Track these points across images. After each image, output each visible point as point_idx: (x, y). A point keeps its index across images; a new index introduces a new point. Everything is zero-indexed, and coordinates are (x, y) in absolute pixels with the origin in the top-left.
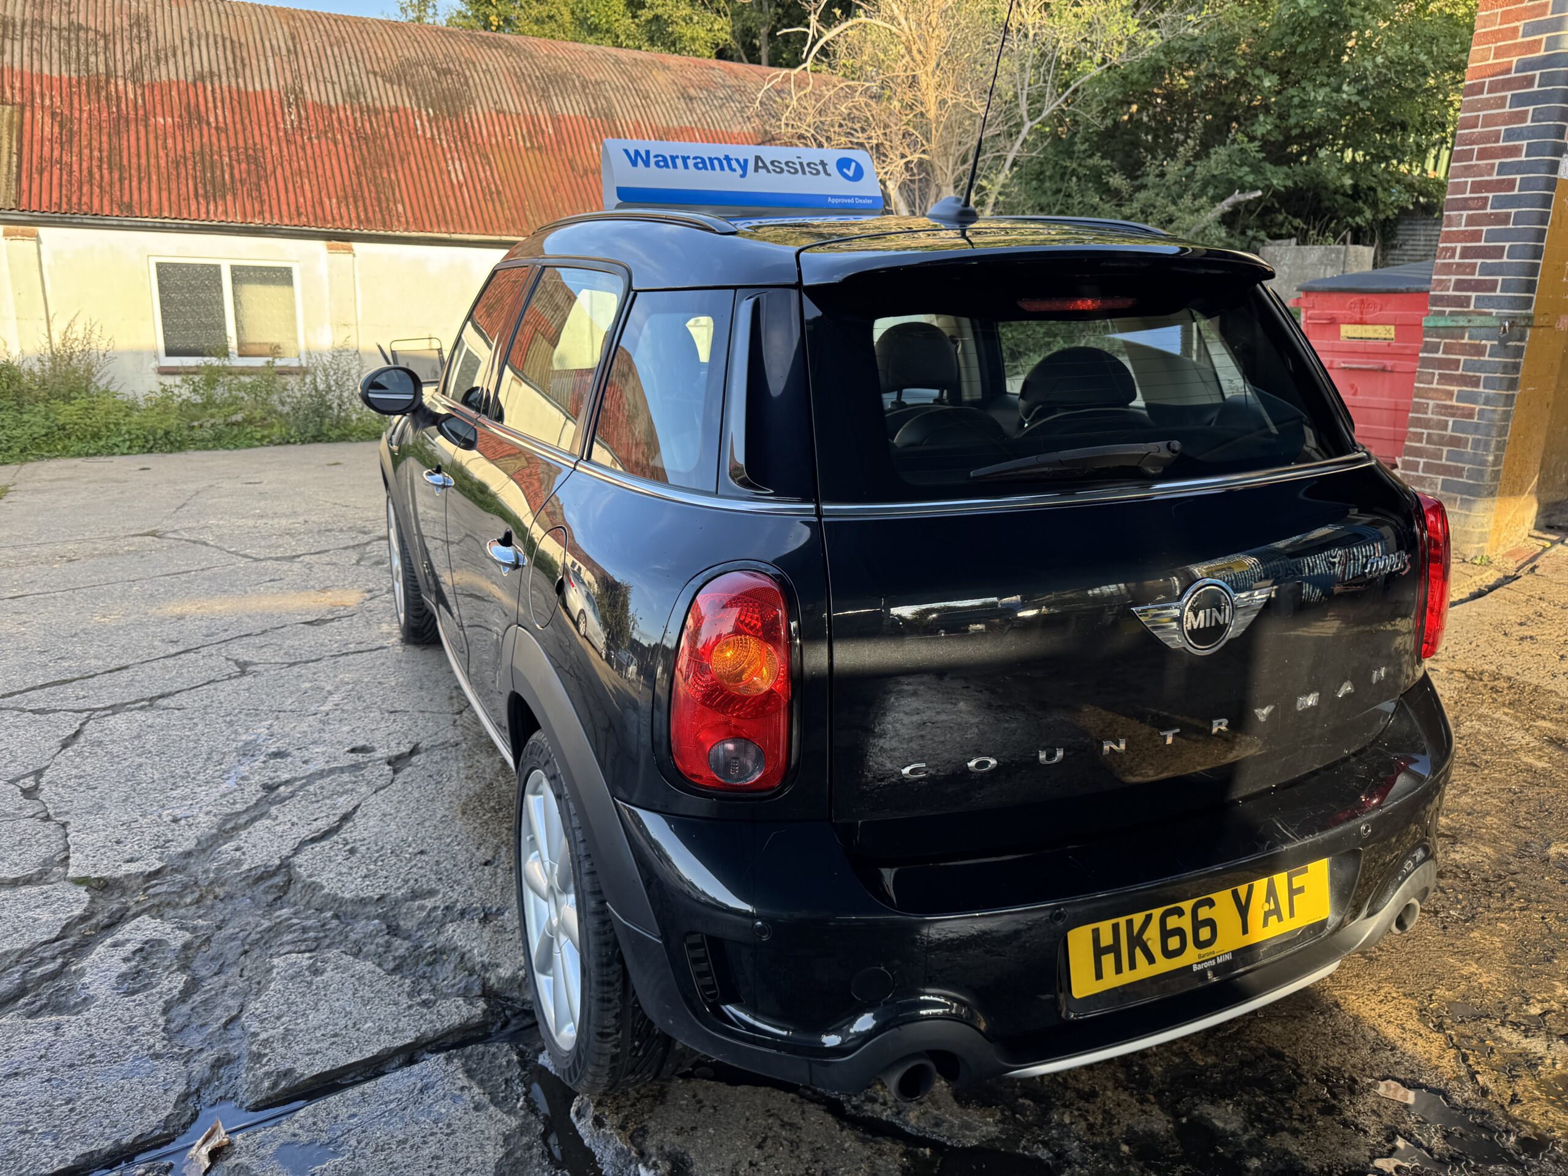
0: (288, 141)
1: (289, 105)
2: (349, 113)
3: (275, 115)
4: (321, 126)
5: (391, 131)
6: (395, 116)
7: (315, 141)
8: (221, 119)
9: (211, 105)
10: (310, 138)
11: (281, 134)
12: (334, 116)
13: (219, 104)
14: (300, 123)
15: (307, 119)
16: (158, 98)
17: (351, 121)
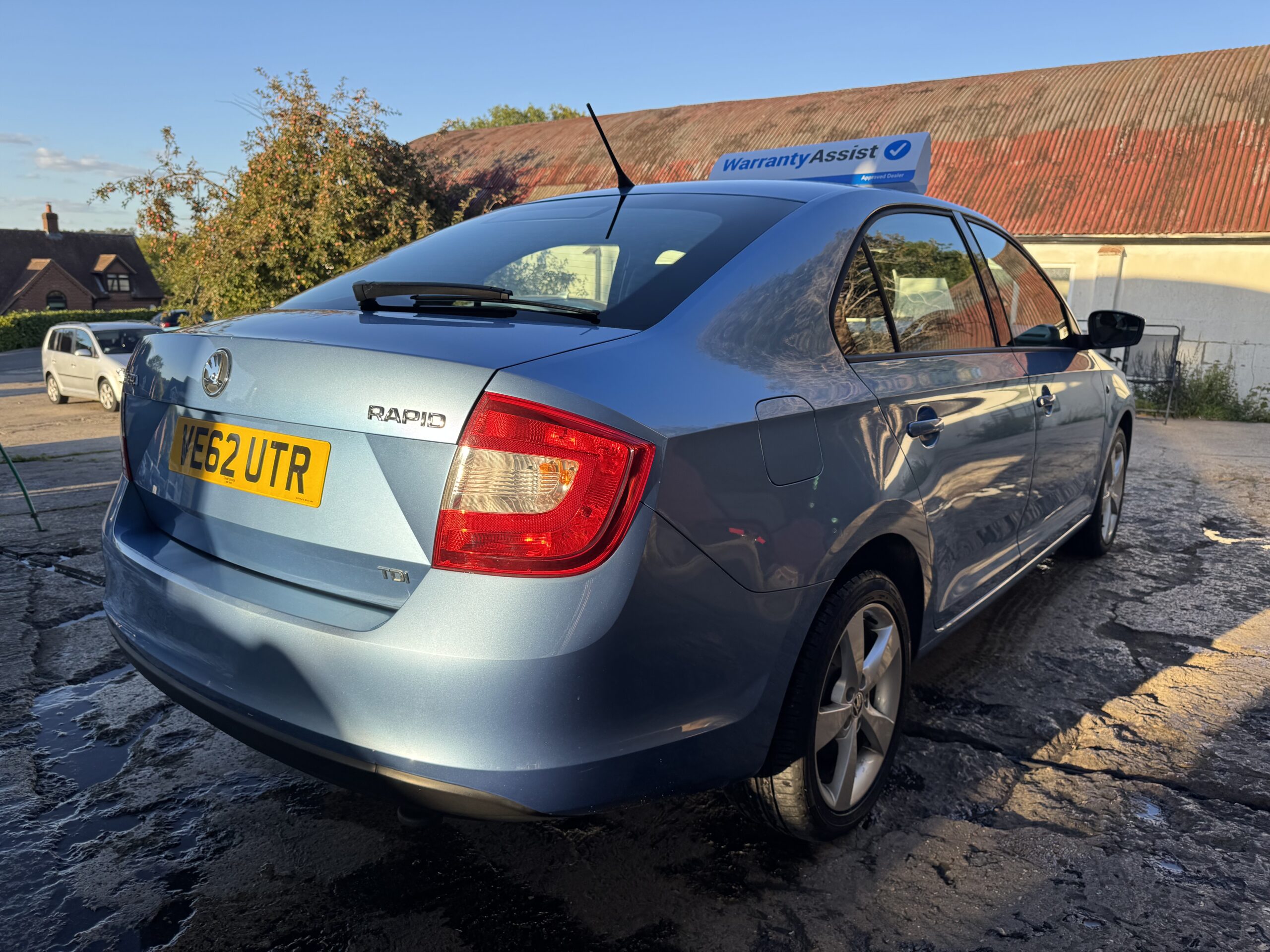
0: (1107, 166)
1: (1122, 137)
2: (1174, 135)
3: (1106, 147)
4: (1143, 149)
5: (1210, 145)
6: (1221, 130)
7: (1131, 163)
8: (1061, 156)
9: (1058, 146)
10: (1128, 162)
11: (1104, 161)
12: (1159, 139)
13: (1065, 144)
14: (1125, 149)
15: (1133, 146)
16: (1022, 146)
17: (1173, 142)
